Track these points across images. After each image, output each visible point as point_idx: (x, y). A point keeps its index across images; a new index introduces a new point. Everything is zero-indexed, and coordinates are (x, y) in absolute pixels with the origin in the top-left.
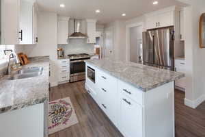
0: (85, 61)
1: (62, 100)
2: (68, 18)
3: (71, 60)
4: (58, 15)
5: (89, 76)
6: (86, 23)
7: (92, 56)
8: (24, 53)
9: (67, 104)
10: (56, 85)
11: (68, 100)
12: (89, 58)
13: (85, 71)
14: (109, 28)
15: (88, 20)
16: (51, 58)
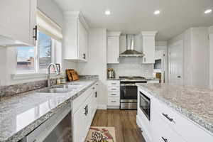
1: (106, 128)
3: (121, 82)
4: (107, 31)
5: (141, 107)
6: (142, 37)
8: (75, 70)
9: (110, 137)
10: (105, 108)
11: (112, 131)
12: (146, 82)
13: (137, 99)
14: (175, 44)
15: (143, 33)
16: (100, 78)
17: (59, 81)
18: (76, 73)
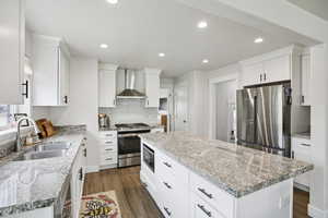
0: (139, 135)
1: (104, 194)
2: (116, 67)
3: (119, 133)
4: (100, 62)
5: (146, 160)
6: (144, 74)
7: (154, 127)
8: (48, 119)
9: (110, 202)
11: (112, 195)
12: (149, 131)
13: (139, 151)
14: (182, 84)
15: (147, 71)
16: (88, 129)
17: (30, 140)
18: (51, 125)
